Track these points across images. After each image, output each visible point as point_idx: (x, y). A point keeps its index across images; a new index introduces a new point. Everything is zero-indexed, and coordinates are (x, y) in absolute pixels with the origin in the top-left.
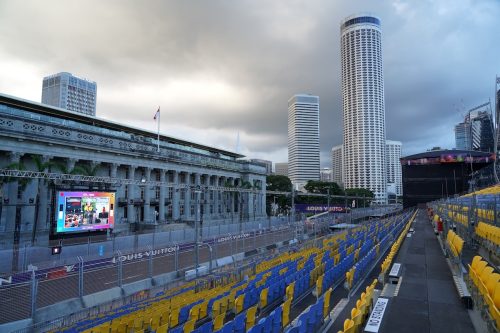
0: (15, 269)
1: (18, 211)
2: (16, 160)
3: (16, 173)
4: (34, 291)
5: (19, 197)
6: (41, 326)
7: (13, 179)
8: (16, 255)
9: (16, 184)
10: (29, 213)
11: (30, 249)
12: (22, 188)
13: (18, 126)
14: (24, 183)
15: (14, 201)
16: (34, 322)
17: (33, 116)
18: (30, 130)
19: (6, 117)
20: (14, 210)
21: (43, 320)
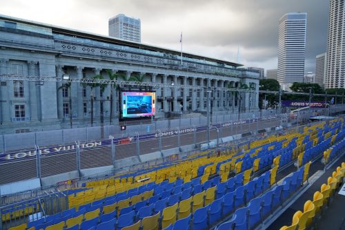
0: (102, 137)
1: (102, 104)
2: (98, 73)
3: (99, 81)
4: (113, 150)
5: (101, 96)
6: (118, 170)
7: (97, 85)
8: (102, 129)
9: (99, 88)
10: (107, 105)
11: (109, 126)
12: (102, 91)
13: (97, 52)
14: (103, 86)
15: (99, 98)
16: (115, 167)
17: (105, 45)
18: (104, 54)
19: (90, 47)
20: (99, 103)
21: (119, 167)
